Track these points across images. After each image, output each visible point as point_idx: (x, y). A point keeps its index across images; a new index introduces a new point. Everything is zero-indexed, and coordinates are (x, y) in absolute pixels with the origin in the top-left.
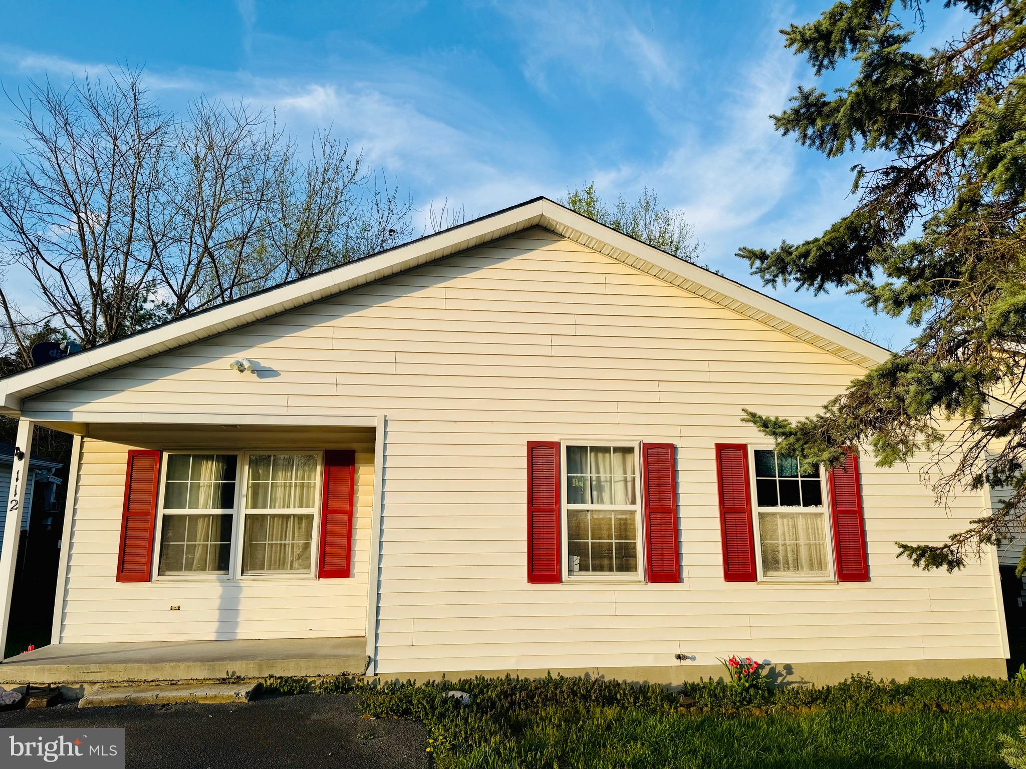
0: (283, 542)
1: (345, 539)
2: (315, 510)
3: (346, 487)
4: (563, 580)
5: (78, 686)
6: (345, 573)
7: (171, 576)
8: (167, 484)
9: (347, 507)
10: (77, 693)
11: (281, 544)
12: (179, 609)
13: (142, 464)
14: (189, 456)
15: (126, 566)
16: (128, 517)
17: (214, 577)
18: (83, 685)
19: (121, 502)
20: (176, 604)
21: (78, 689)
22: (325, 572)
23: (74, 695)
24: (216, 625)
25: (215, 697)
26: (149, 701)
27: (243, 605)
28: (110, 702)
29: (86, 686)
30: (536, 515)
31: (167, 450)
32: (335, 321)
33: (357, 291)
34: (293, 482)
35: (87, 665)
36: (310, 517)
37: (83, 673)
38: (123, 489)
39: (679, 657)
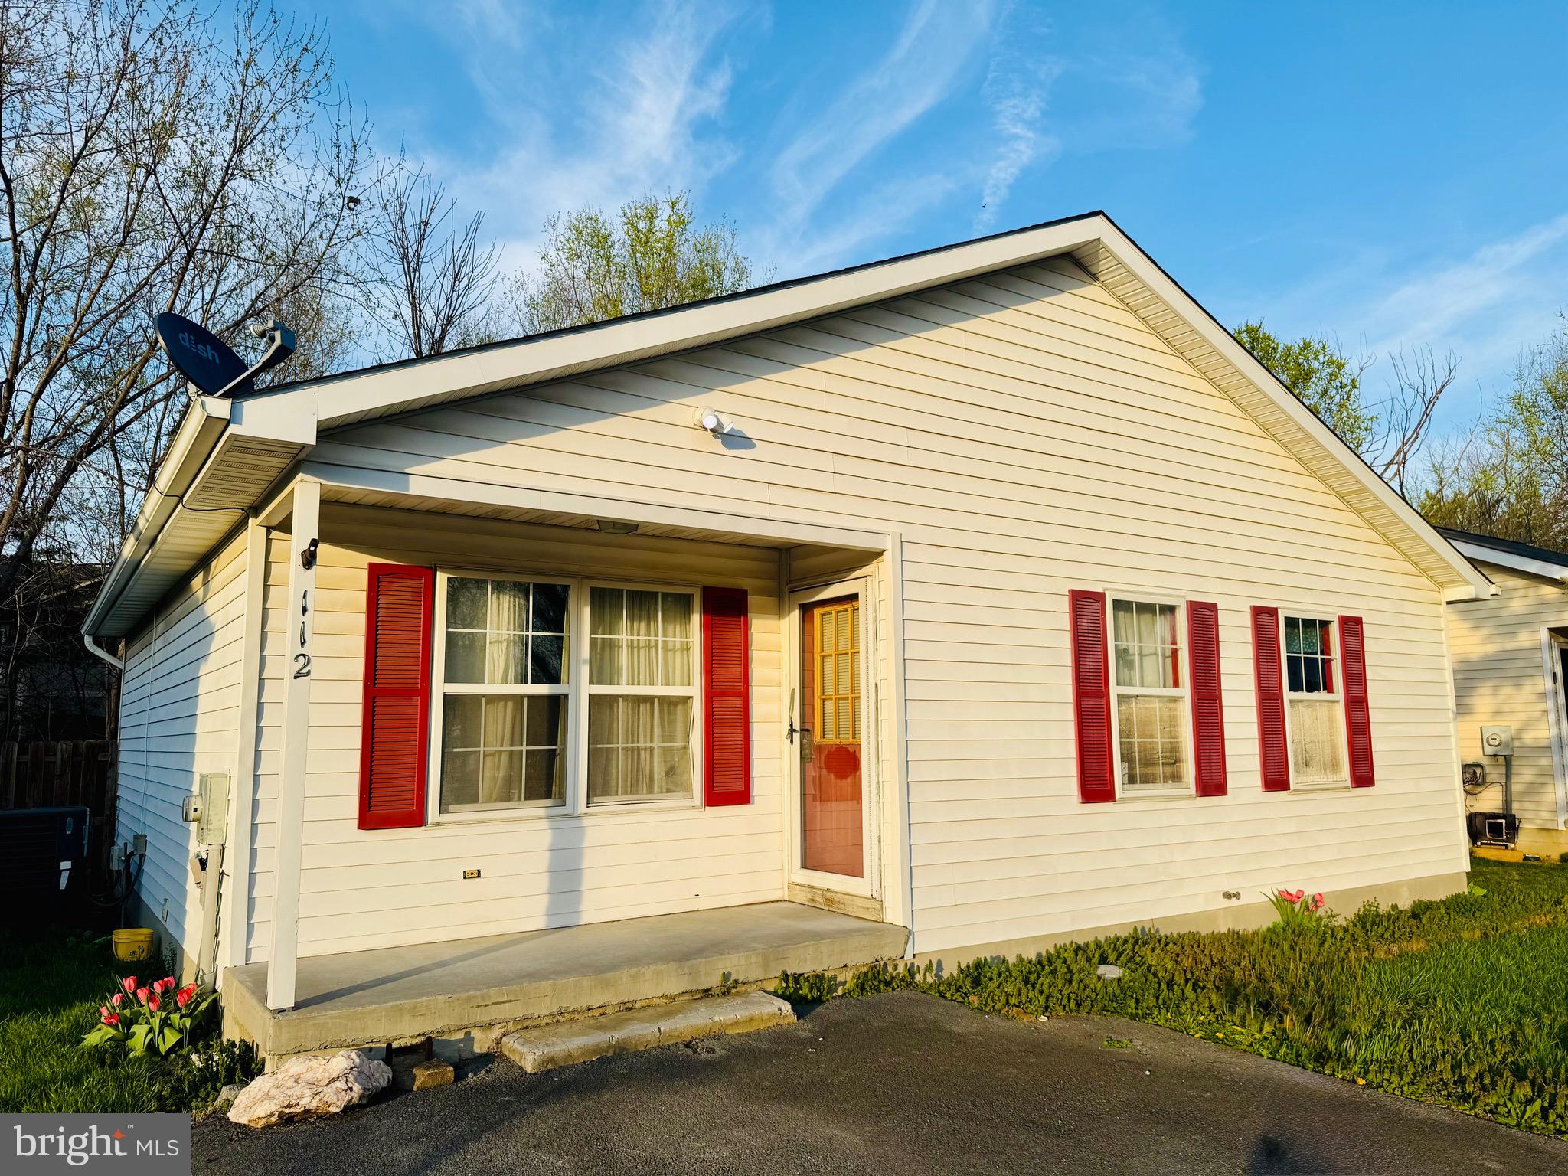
0: (636, 745)
1: (740, 740)
2: (695, 690)
3: (736, 653)
4: (1117, 796)
5: (460, 1035)
6: (741, 796)
7: (461, 814)
8: (449, 637)
9: (740, 685)
10: (459, 1050)
11: (633, 749)
12: (479, 876)
13: (399, 592)
14: (485, 582)
15: (375, 797)
16: (374, 698)
17: (542, 812)
18: (470, 1032)
19: (358, 668)
20: (472, 867)
21: (460, 1041)
22: (715, 797)
23: (457, 1055)
24: (543, 901)
25: (751, 1019)
26: (648, 1042)
27: (589, 861)
28: (583, 1054)
29: (475, 1033)
30: (1086, 701)
31: (445, 568)
32: (825, 361)
33: (855, 313)
34: (660, 639)
35: (485, 991)
36: (686, 700)
37: (478, 1006)
38: (361, 642)
39: (1228, 896)
